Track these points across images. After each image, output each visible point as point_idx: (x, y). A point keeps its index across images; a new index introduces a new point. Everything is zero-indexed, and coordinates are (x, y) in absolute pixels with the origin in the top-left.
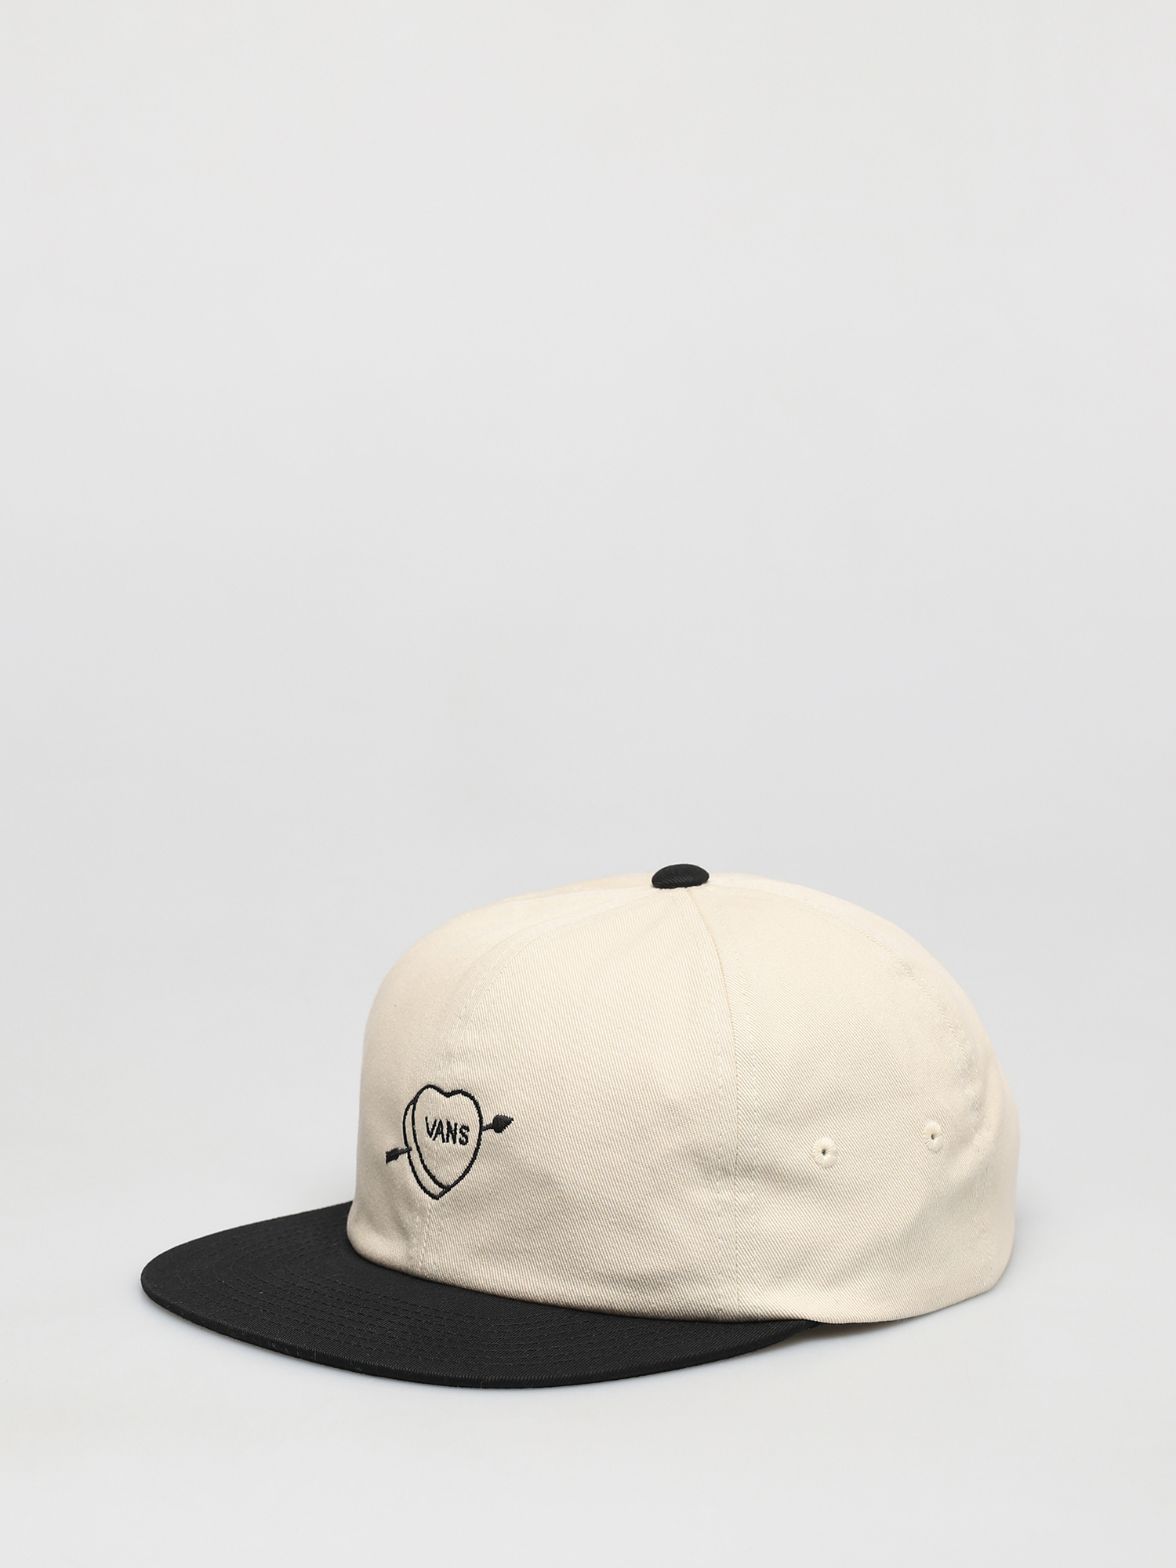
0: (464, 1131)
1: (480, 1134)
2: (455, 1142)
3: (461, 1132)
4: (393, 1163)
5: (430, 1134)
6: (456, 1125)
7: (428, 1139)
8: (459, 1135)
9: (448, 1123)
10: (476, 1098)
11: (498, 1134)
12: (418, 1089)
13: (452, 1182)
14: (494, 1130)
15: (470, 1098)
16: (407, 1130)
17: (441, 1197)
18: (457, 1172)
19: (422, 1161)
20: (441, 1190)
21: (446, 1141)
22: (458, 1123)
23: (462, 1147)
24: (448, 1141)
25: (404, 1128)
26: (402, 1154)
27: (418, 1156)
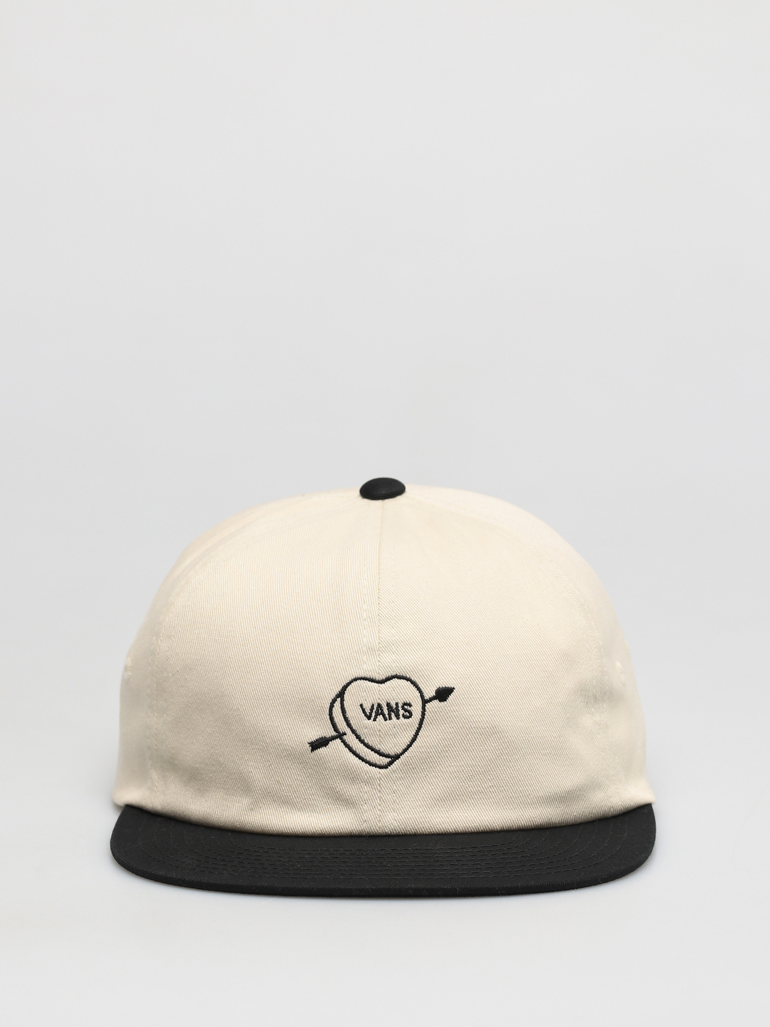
0: (406, 707)
1: (424, 707)
3: (403, 708)
4: (322, 751)
5: (369, 718)
6: (397, 704)
7: (366, 721)
8: (401, 712)
9: (388, 705)
10: (413, 679)
11: (442, 703)
12: (344, 683)
13: (401, 751)
14: (437, 700)
15: (406, 680)
16: (336, 720)
17: (390, 766)
18: (405, 742)
19: (362, 742)
20: (389, 760)
21: (388, 719)
22: (400, 702)
23: (407, 720)
24: (390, 718)
25: (332, 719)
26: (333, 740)
27: (355, 738)
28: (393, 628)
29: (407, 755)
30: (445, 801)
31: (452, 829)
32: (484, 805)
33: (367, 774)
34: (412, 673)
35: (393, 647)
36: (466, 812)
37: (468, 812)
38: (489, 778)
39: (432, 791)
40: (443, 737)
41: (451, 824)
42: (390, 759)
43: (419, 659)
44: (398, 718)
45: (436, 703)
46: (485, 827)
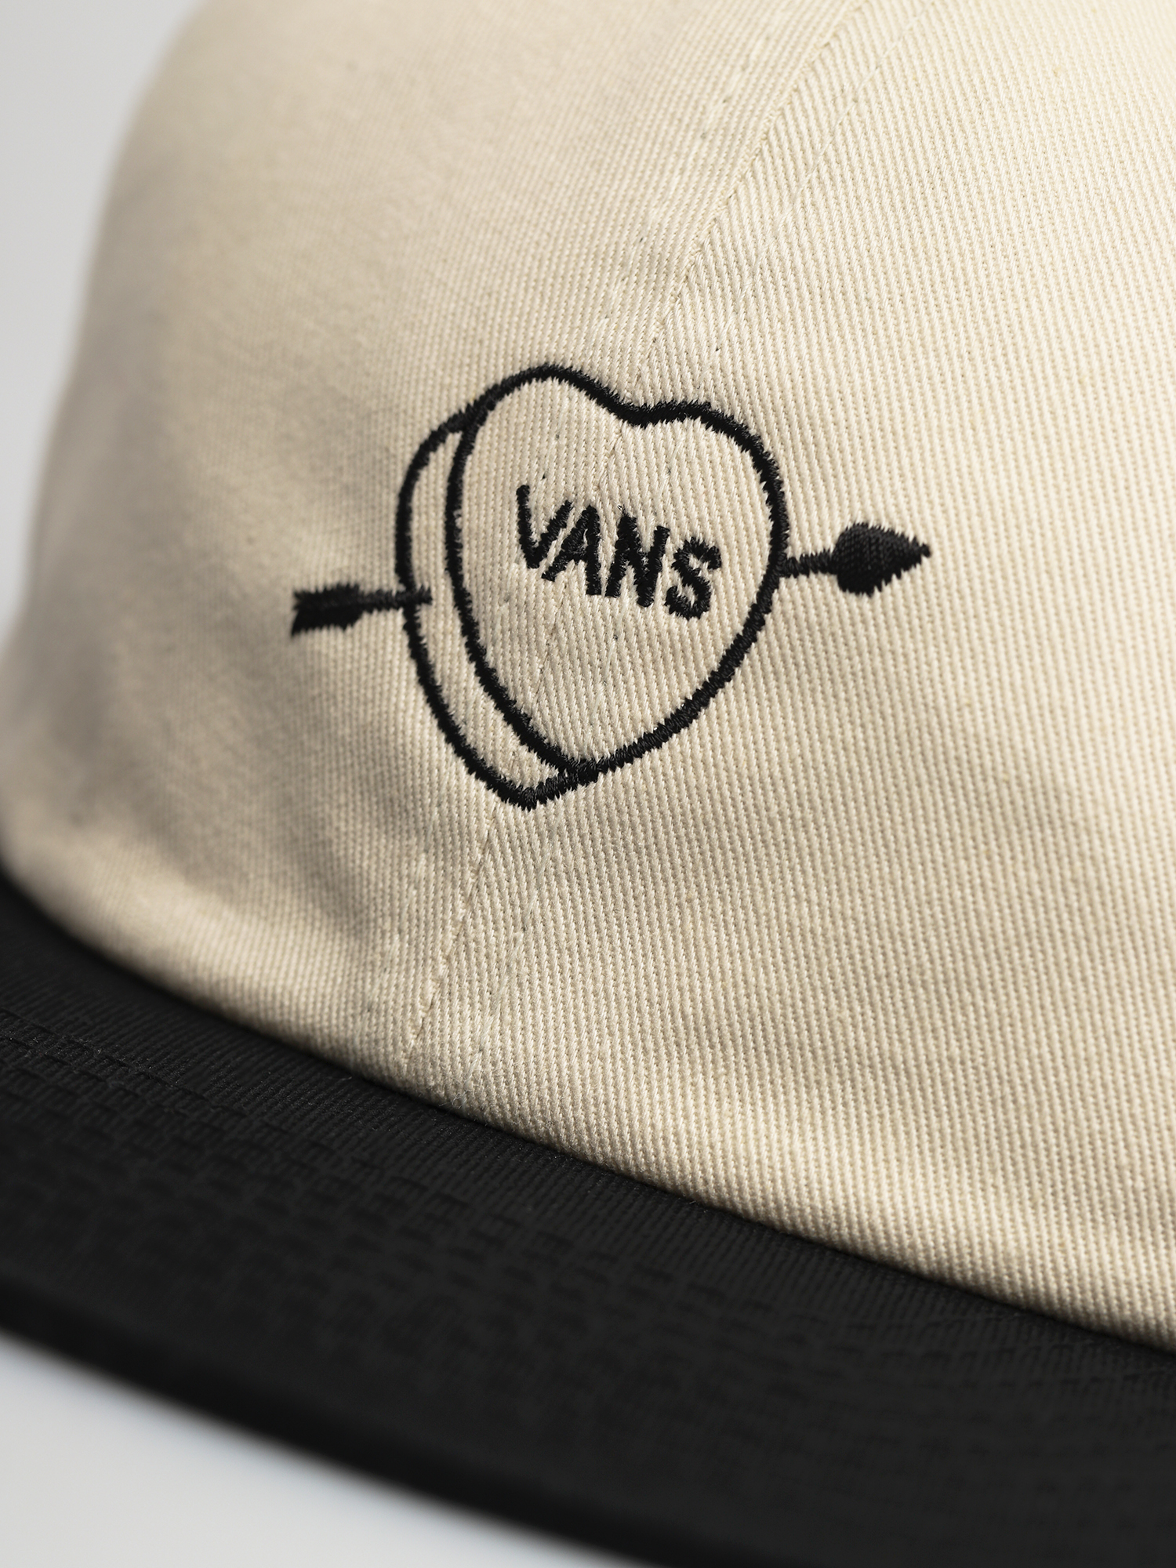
0: (694, 562)
1: (768, 586)
2: (645, 599)
3: (680, 564)
4: (327, 641)
5: (533, 555)
6: (661, 534)
7: (517, 570)
8: (668, 577)
9: (627, 525)
10: (767, 447)
11: (852, 597)
12: (500, 373)
13: (608, 751)
14: (834, 578)
15: (739, 442)
16: (417, 524)
17: (543, 802)
18: (639, 715)
19: (476, 653)
20: (548, 772)
21: (604, 589)
22: (674, 530)
23: (675, 622)
24: (613, 591)
25: (404, 515)
26: (380, 610)
27: (458, 631)
28: (793, 202)
29: (629, 777)
30: (724, 1048)
31: (706, 1182)
32: (895, 1134)
33: (445, 806)
34: (772, 418)
35: (748, 282)
36: (802, 1134)
37: (809, 1135)
38: (960, 1018)
39: (685, 980)
40: (808, 755)
41: (714, 1160)
42: (556, 773)
43: (832, 371)
44: (645, 598)
45: (822, 587)
46: (861, 1231)
